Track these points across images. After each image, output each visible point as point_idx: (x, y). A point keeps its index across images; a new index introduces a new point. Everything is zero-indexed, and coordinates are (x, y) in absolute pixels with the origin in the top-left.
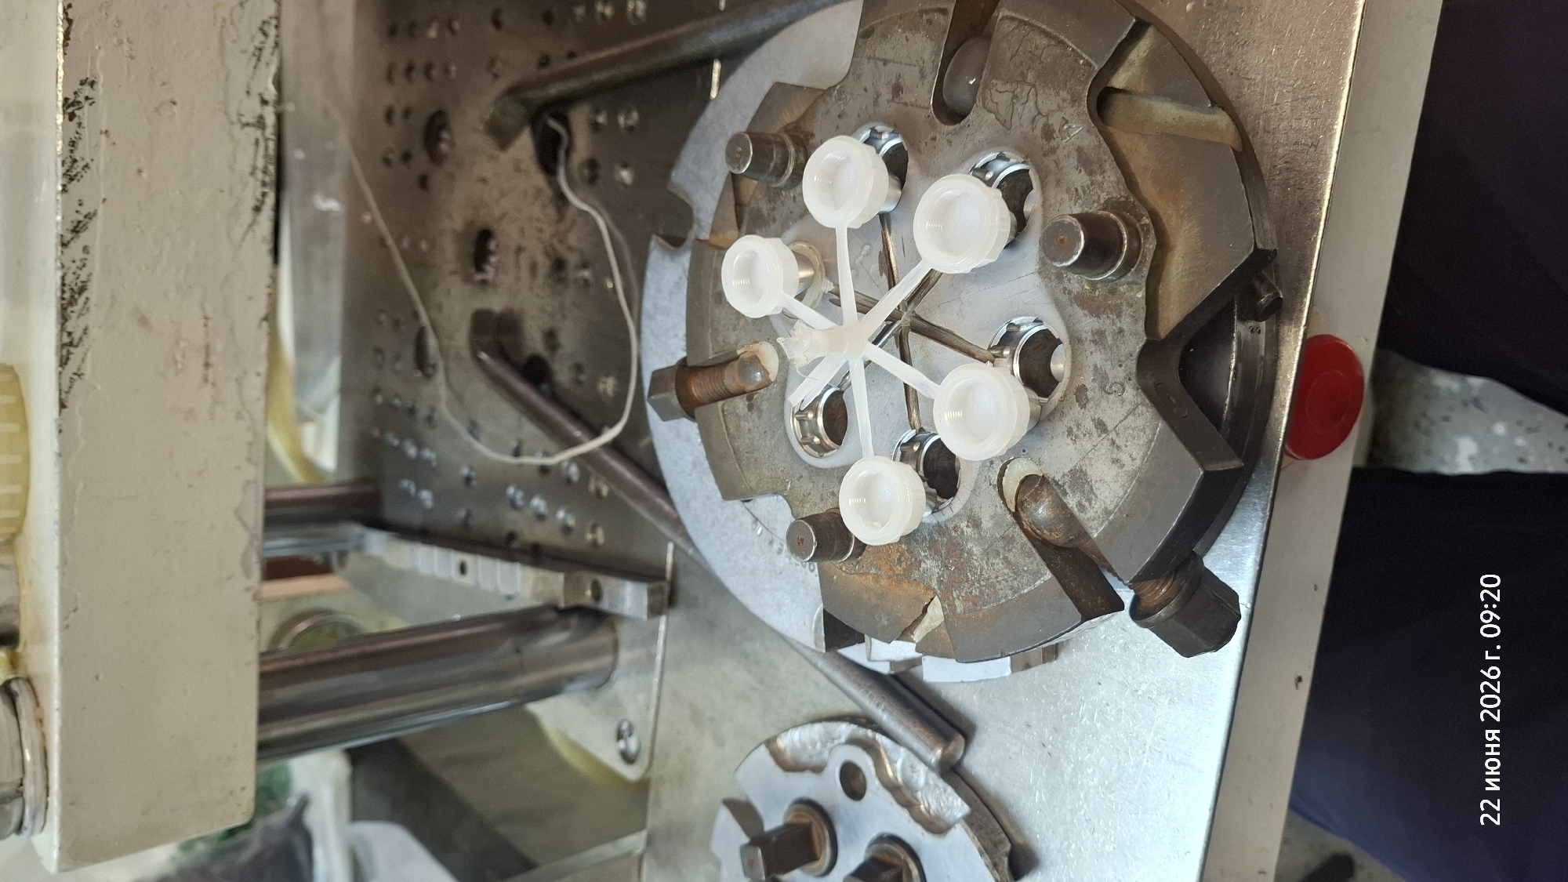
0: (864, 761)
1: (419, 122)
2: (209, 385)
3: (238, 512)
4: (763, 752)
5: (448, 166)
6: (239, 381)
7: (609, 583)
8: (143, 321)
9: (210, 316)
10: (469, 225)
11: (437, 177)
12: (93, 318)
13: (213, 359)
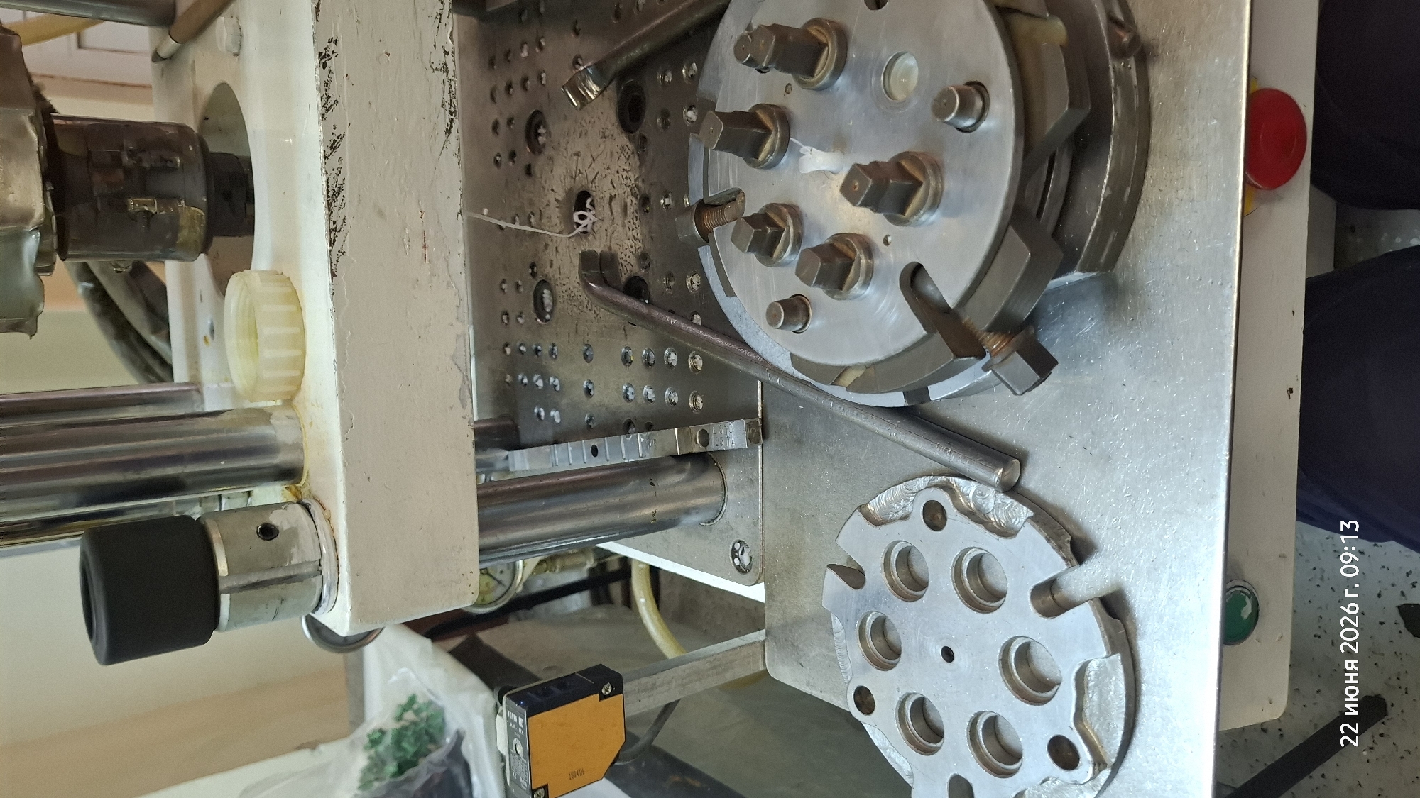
0: (943, 498)
1: (521, 125)
2: (427, 262)
3: (454, 357)
4: (858, 517)
5: (548, 152)
6: (446, 259)
7: (714, 429)
8: (381, 213)
9: (423, 210)
10: (569, 192)
11: (540, 164)
12: (346, 212)
13: (428, 242)
